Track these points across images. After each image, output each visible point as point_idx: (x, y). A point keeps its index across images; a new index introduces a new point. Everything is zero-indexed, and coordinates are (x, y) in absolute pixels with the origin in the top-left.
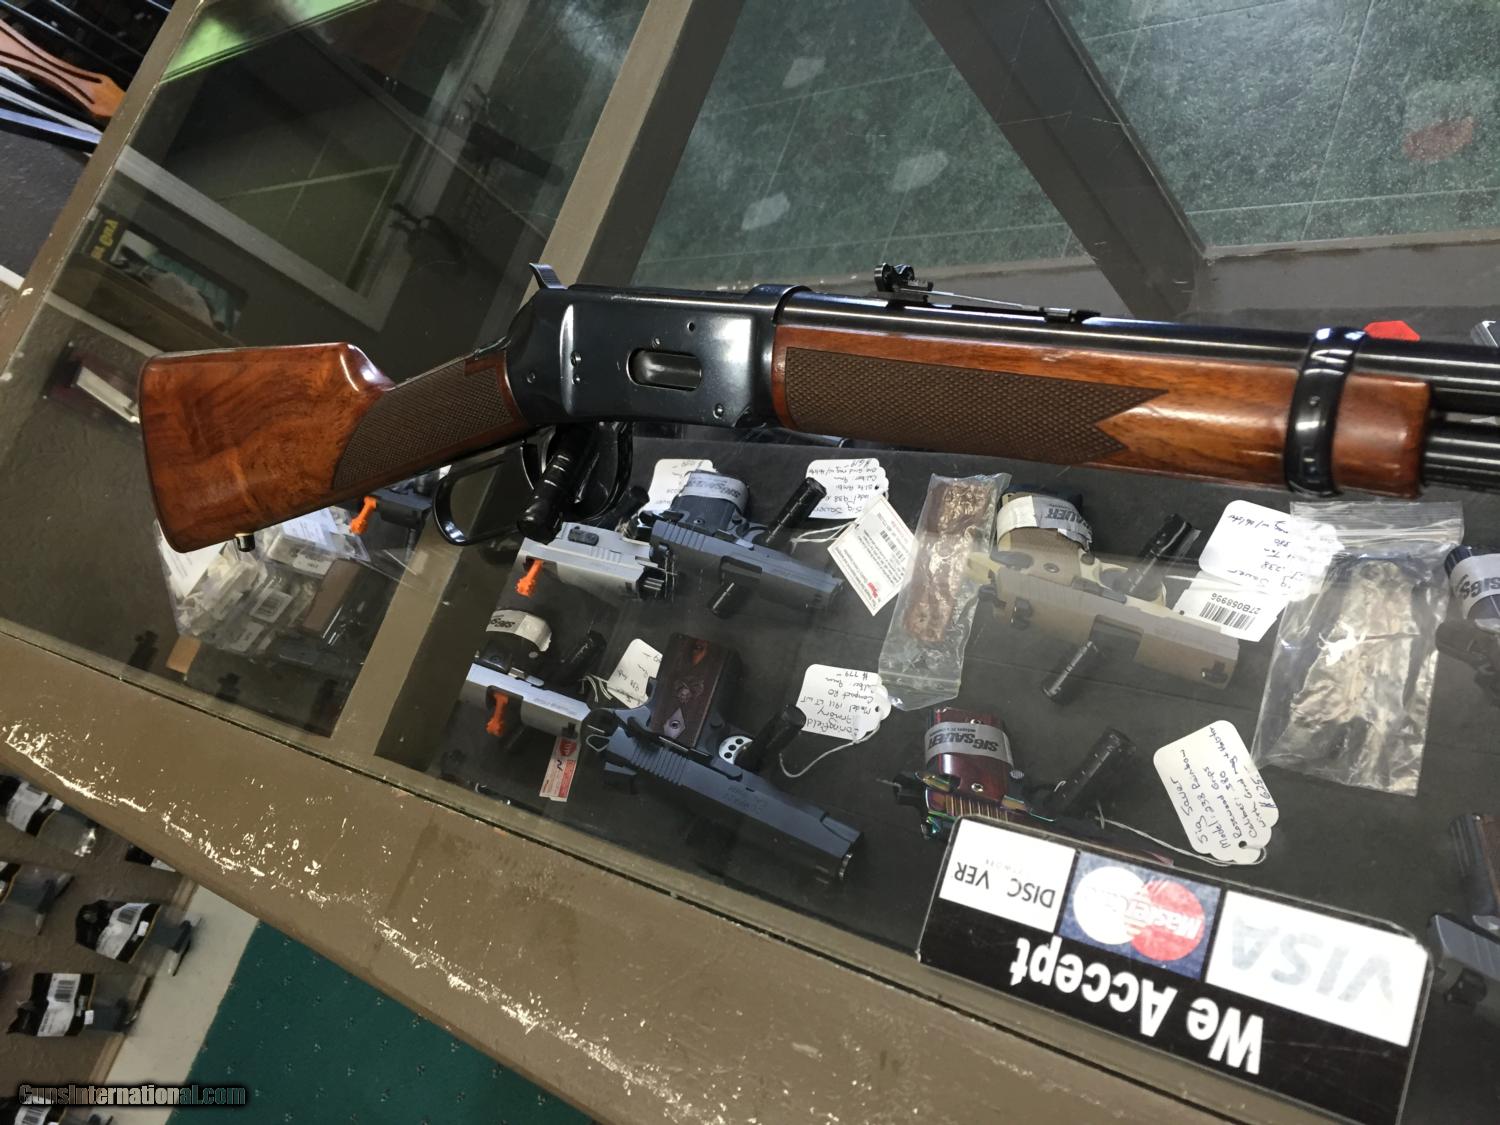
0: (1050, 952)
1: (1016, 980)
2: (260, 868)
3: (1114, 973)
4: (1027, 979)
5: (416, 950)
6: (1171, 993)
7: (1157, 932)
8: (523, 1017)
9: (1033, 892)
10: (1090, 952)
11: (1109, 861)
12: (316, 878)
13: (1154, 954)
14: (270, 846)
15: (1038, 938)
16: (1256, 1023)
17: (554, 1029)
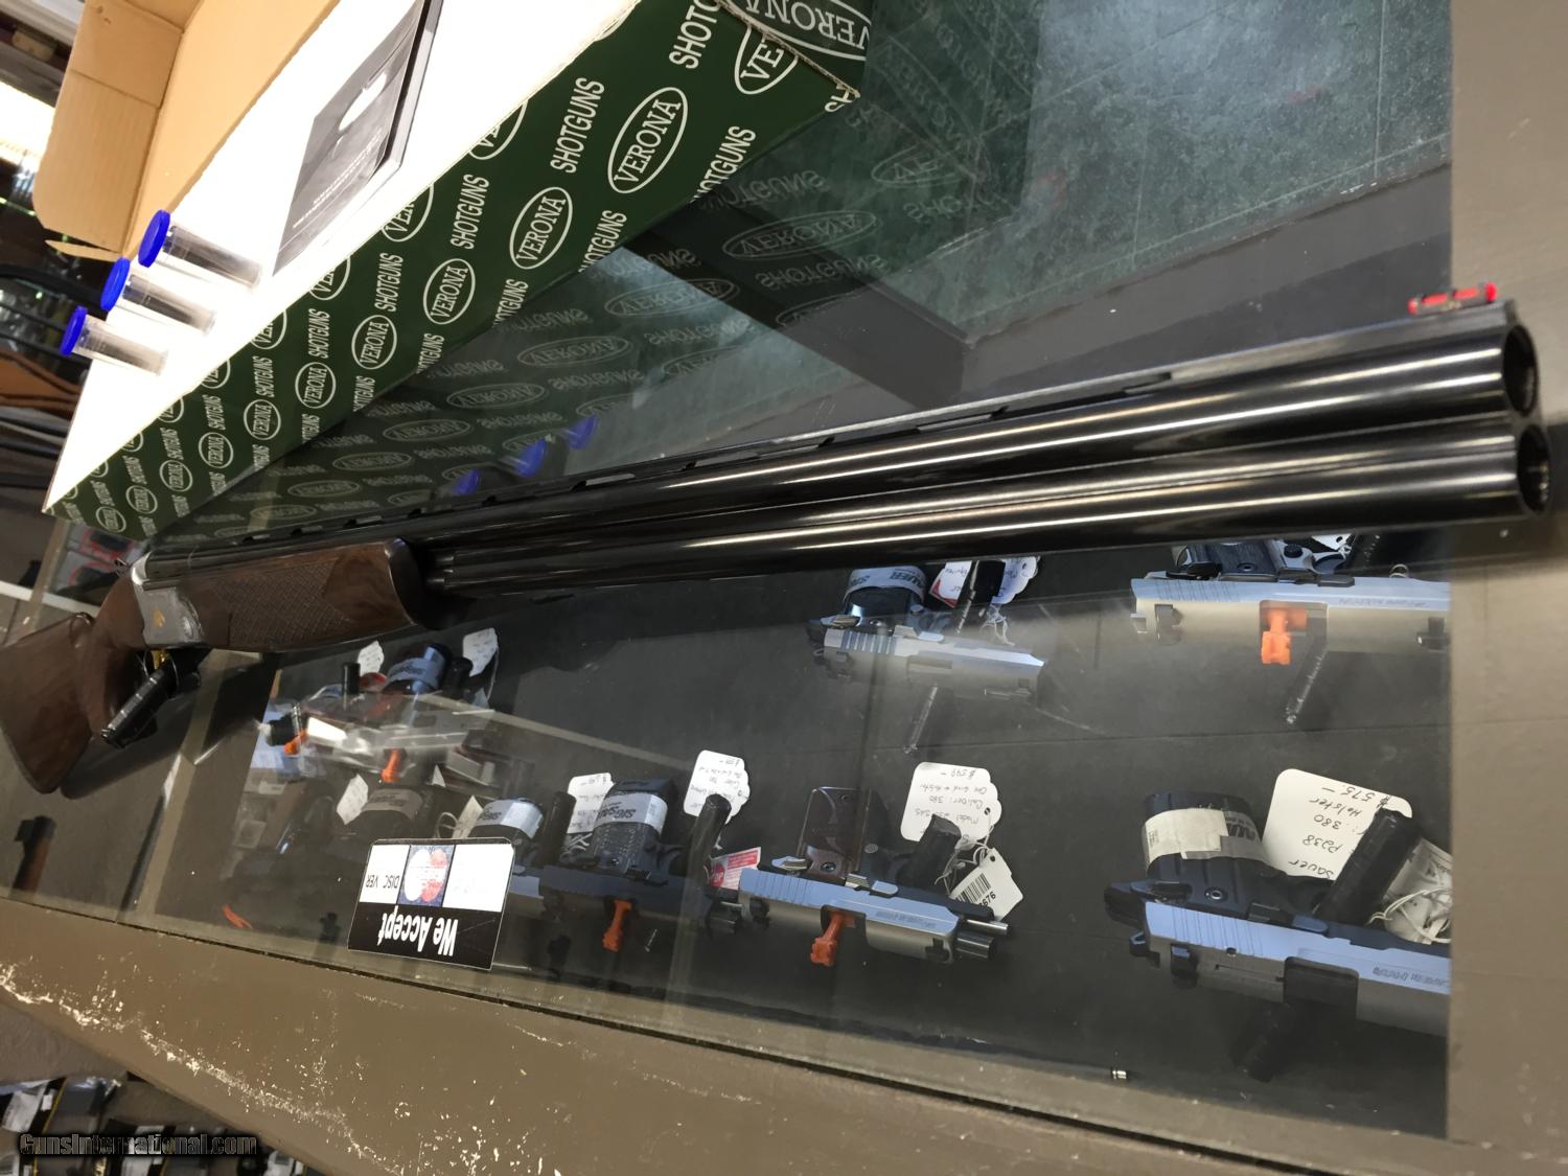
0: (392, 917)
1: (380, 941)
2: (99, 1019)
3: (413, 918)
4: (384, 938)
5: (156, 1043)
6: (431, 919)
7: (432, 885)
8: (194, 1066)
9: (392, 880)
10: (408, 909)
11: (419, 846)
12: (119, 1014)
13: (429, 900)
14: (103, 1000)
15: (388, 908)
16: (456, 922)
17: (205, 1067)
